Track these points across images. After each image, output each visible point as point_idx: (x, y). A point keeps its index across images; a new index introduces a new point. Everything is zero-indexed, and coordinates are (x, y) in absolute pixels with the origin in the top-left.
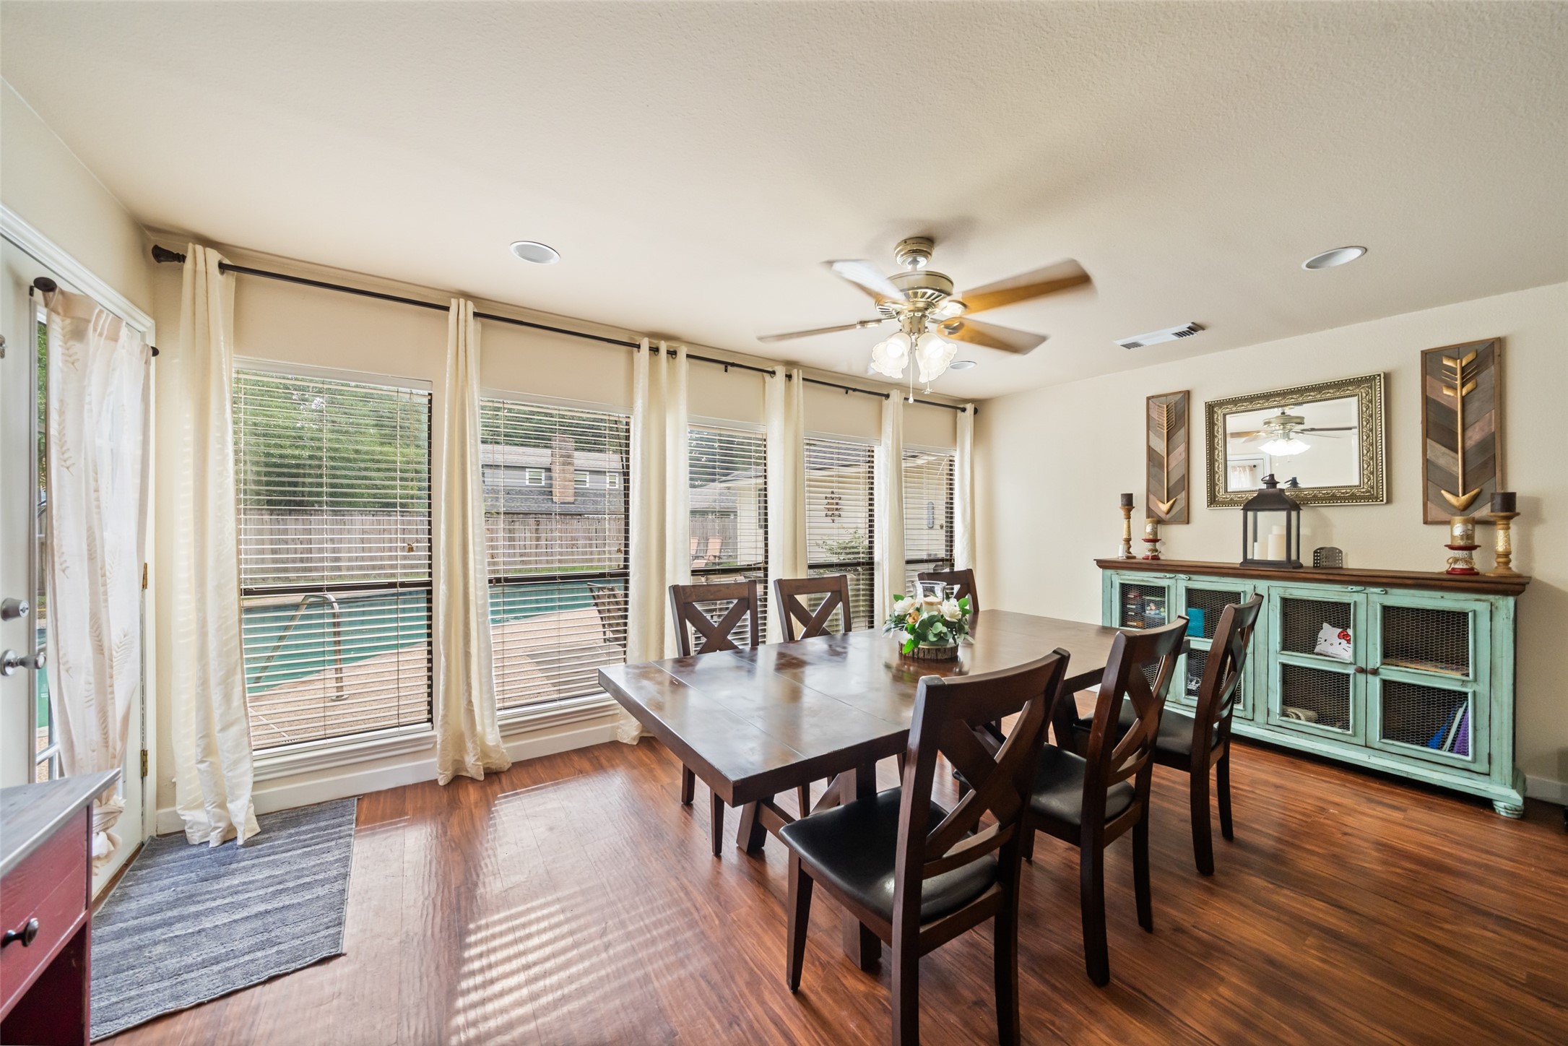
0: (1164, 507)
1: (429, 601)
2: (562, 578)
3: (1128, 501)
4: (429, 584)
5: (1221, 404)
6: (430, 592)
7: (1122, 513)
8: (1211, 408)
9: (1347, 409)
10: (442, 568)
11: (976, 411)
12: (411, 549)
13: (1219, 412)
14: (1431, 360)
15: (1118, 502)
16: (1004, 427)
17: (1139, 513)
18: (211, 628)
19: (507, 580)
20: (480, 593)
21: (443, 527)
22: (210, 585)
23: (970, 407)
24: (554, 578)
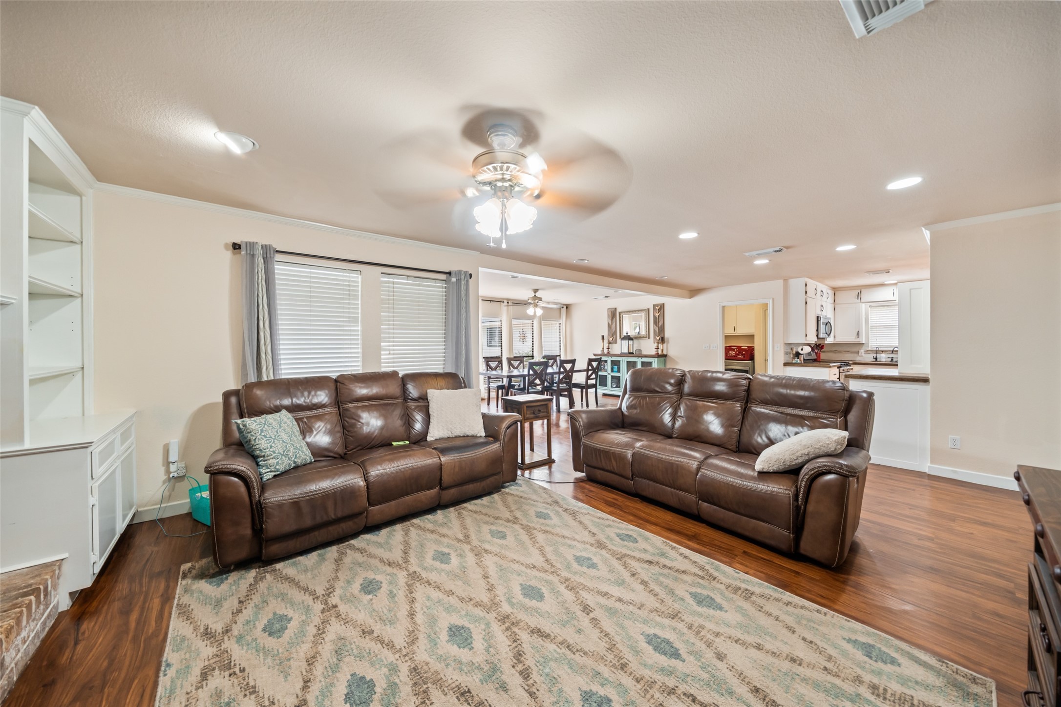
0: (611, 339)
3: (603, 337)
5: (622, 312)
7: (602, 341)
8: (620, 313)
9: (643, 314)
11: (567, 308)
13: (621, 314)
14: (654, 306)
15: (601, 338)
16: (576, 314)
17: (606, 341)
23: (565, 307)
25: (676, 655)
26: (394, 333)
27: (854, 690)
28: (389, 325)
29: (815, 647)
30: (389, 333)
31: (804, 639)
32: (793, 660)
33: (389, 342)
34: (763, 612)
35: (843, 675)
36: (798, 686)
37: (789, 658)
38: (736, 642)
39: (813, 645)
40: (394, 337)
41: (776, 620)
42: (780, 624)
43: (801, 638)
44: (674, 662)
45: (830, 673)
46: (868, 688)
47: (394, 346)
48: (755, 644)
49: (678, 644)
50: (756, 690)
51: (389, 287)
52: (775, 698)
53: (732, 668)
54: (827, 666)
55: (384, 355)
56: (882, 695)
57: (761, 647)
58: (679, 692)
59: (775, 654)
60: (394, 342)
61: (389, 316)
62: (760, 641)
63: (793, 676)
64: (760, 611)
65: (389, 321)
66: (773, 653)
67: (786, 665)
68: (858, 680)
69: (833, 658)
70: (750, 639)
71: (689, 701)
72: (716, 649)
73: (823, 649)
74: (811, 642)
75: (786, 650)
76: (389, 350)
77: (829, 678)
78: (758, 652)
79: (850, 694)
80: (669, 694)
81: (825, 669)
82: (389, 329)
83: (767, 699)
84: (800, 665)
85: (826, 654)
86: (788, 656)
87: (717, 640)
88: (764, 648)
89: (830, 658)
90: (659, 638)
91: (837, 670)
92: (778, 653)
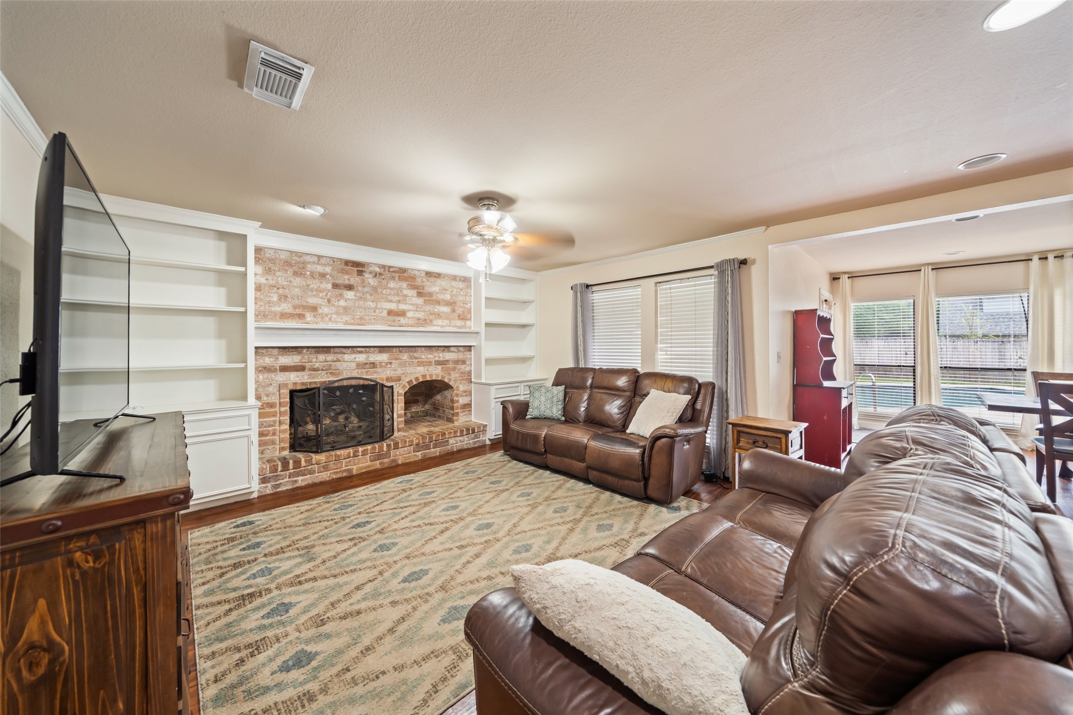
1: (914, 372)
2: (981, 369)
4: (914, 366)
6: (914, 370)
10: (919, 361)
12: (906, 354)
18: (848, 372)
19: (950, 367)
20: (935, 371)
21: (919, 347)
22: (847, 361)
24: (978, 369)
25: (405, 581)
26: (671, 335)
27: (320, 679)
28: (667, 328)
29: (371, 677)
30: (667, 335)
31: (384, 673)
32: (368, 649)
33: (667, 343)
34: (429, 655)
35: (336, 680)
36: (347, 639)
37: (371, 647)
38: (403, 618)
39: (374, 676)
40: (671, 339)
41: (415, 661)
42: (409, 662)
43: (386, 670)
44: (400, 578)
45: (343, 670)
46: (314, 692)
47: (671, 347)
48: (395, 629)
49: (413, 584)
50: (359, 613)
51: (667, 293)
52: (347, 620)
53: (381, 606)
54: (349, 673)
55: (660, 356)
56: (302, 698)
57: (390, 632)
58: (379, 576)
59: (380, 640)
60: (671, 343)
61: (667, 320)
62: (397, 634)
63: (355, 641)
64: (432, 652)
65: (667, 324)
66: (381, 638)
67: (366, 641)
68: (324, 690)
69: (353, 685)
70: (402, 628)
71: (371, 579)
72: (401, 603)
73: (365, 683)
74: (377, 677)
75: (380, 650)
76: (666, 351)
77: (339, 667)
78: (387, 628)
79: (319, 672)
80: (380, 572)
81: (348, 670)
82: (667, 332)
83: (350, 615)
84: (362, 652)
85: (360, 681)
86: (374, 648)
87: (410, 607)
88: (388, 635)
89: (354, 682)
90: (423, 575)
91: (341, 679)
92: (379, 642)
